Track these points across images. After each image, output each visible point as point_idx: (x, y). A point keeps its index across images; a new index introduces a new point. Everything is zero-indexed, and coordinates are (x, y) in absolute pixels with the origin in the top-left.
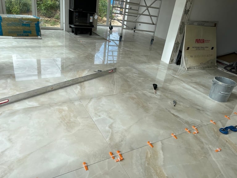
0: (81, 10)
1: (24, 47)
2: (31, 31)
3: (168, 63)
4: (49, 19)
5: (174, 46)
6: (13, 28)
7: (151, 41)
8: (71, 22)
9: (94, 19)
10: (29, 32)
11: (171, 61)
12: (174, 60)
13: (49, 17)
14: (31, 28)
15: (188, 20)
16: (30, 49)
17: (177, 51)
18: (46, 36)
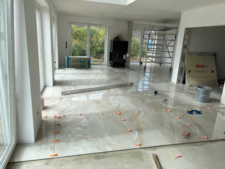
0: (118, 51)
1: (80, 74)
2: (85, 66)
3: (176, 83)
4: (98, 60)
5: (179, 70)
6: (75, 63)
7: (170, 70)
8: (110, 60)
9: (126, 56)
10: (84, 66)
11: (178, 81)
12: (180, 80)
13: (98, 59)
14: (85, 63)
15: (188, 52)
16: (83, 75)
17: (182, 74)
18: (94, 68)
